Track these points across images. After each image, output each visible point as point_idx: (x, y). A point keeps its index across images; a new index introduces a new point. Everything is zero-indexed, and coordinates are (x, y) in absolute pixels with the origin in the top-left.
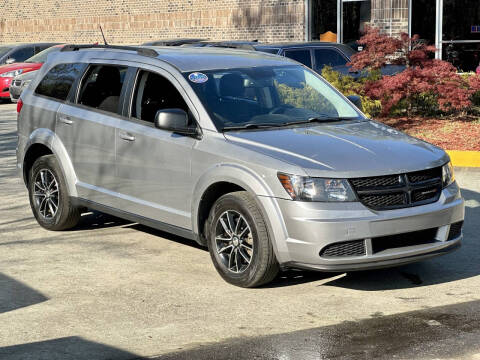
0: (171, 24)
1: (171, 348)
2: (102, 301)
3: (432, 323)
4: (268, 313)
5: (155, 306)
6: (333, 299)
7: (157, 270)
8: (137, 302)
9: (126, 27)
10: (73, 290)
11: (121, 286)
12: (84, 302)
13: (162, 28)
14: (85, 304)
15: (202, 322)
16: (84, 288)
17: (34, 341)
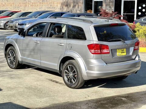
0: (43, 5)
1: (47, 105)
2: (26, 90)
3: (123, 99)
4: (75, 95)
5: (42, 92)
6: (94, 91)
7: (42, 81)
8: (36, 91)
9: (29, 6)
10: (17, 87)
11: (31, 86)
12: (20, 90)
13: (40, 7)
14: (21, 91)
15: (56, 97)
16: (20, 86)
17: (6, 102)
